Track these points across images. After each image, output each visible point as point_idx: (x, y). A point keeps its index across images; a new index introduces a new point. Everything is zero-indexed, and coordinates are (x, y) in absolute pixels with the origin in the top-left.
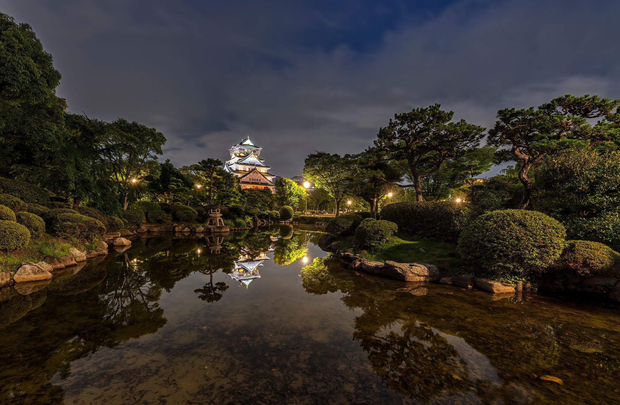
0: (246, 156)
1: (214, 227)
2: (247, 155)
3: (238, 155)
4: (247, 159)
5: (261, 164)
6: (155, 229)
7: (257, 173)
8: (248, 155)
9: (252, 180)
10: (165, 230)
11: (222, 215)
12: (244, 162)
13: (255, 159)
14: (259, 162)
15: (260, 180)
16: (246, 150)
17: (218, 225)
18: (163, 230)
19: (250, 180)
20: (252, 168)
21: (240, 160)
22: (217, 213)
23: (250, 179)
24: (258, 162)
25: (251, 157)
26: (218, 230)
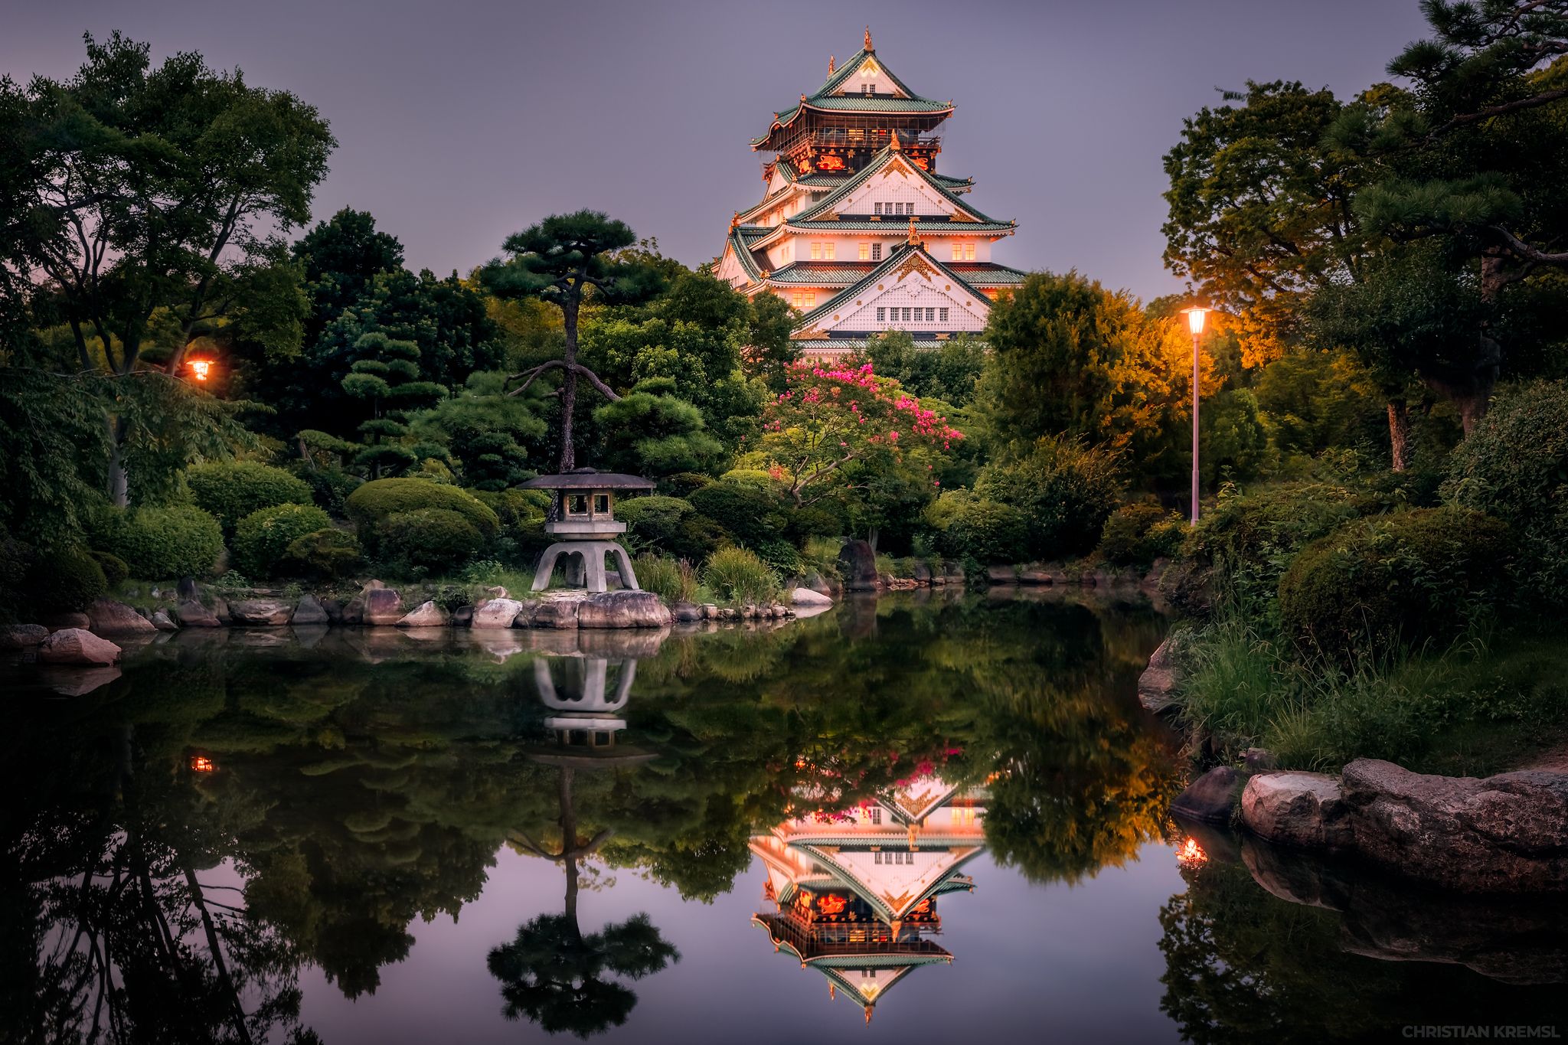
0: (857, 169)
1: (578, 596)
2: (858, 161)
3: (805, 166)
4: (862, 189)
5: (948, 208)
6: (271, 609)
7: (922, 268)
8: (867, 160)
9: (895, 317)
10: (326, 618)
11: (621, 528)
12: (842, 207)
13: (915, 179)
14: (936, 196)
15: (944, 311)
16: (855, 134)
17: (602, 588)
18: (314, 616)
19: (881, 316)
20: (896, 243)
21: (816, 195)
22: (596, 516)
23: (881, 310)
24: (928, 201)
25: (890, 169)
26: (599, 618)
